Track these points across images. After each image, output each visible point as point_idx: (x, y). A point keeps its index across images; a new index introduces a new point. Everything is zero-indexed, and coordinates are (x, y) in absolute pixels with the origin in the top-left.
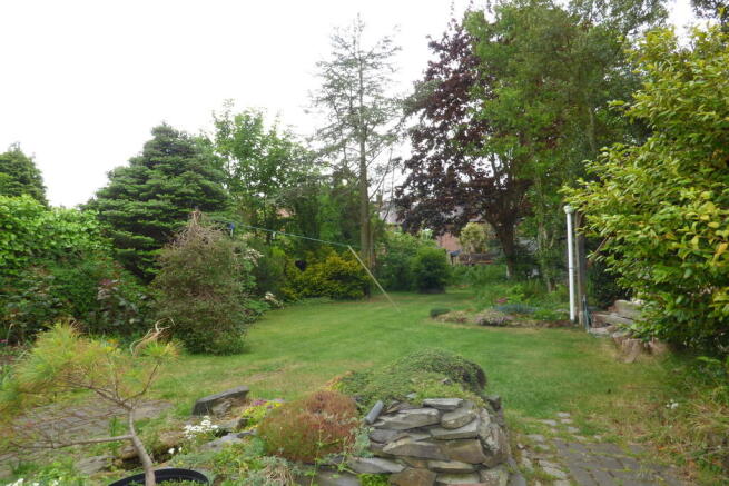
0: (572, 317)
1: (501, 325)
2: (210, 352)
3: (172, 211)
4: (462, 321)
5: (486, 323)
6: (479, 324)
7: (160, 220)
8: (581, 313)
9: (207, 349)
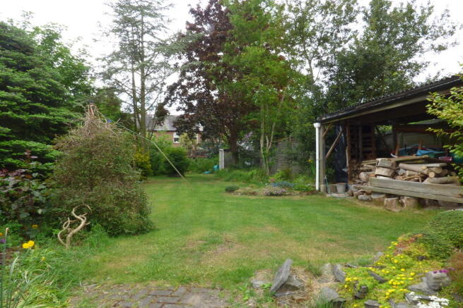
0: (317, 188)
1: (280, 195)
2: (129, 233)
3: (25, 104)
4: (254, 194)
5: (272, 194)
6: (267, 195)
7: (15, 112)
8: (322, 186)
9: (126, 231)
